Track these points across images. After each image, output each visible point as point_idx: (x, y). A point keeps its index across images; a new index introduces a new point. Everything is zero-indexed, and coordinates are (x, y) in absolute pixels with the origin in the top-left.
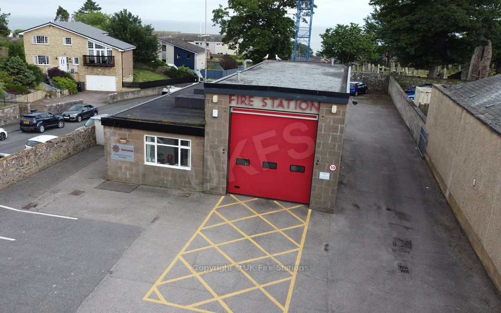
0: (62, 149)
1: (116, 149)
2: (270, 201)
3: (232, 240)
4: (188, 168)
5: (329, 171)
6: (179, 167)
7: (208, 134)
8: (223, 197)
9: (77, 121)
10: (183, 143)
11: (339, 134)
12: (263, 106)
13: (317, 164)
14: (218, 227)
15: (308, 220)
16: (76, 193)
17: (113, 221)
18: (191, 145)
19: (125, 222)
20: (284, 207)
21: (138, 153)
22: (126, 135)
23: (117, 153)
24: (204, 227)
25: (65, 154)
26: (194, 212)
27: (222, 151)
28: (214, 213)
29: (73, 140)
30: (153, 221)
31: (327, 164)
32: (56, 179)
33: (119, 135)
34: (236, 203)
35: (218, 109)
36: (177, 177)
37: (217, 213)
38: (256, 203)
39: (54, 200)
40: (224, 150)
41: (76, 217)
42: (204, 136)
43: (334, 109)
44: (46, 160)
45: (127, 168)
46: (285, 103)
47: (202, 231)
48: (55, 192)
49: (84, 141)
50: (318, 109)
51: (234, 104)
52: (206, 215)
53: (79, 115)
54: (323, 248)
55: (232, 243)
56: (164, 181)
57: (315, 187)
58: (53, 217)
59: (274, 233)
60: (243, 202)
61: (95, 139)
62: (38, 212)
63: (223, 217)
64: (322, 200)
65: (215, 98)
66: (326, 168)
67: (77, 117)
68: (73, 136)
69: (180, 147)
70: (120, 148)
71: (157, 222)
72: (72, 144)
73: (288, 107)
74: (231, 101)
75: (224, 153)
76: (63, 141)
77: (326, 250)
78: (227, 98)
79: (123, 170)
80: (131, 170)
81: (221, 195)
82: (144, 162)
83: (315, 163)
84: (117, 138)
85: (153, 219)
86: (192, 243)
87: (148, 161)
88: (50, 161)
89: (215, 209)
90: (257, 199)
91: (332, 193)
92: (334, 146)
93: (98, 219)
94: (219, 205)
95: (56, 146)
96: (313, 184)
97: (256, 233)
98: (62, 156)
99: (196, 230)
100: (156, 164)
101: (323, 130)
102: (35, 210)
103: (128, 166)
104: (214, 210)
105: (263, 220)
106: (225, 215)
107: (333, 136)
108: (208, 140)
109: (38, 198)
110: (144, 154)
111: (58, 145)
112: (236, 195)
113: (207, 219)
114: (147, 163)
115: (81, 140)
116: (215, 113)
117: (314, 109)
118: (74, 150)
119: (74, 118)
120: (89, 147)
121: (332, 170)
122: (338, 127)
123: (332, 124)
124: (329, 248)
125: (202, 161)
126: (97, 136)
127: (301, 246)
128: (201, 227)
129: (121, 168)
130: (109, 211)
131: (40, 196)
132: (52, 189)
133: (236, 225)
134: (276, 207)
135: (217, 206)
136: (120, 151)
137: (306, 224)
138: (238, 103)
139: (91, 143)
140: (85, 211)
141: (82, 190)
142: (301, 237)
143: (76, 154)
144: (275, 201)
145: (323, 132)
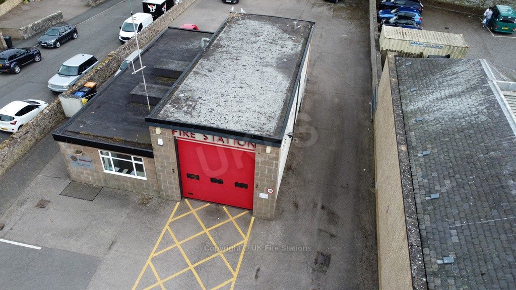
0: (27, 141)
1: (74, 158)
2: (220, 206)
3: (177, 272)
4: (145, 179)
5: (267, 192)
6: (136, 177)
7: (157, 157)
8: (178, 203)
9: (55, 47)
10: (135, 159)
11: (274, 167)
12: (204, 139)
13: (257, 187)
14: (167, 252)
15: (248, 234)
16: (42, 205)
17: (74, 250)
18: (143, 162)
19: (85, 250)
20: (230, 216)
21: (95, 163)
22: (80, 148)
23: (76, 162)
24: (155, 253)
25: (32, 143)
26: (149, 230)
27: (172, 171)
28: (167, 230)
29: (38, 125)
30: (110, 248)
31: (265, 188)
32: (23, 182)
33: (74, 148)
34: (188, 213)
35: (163, 138)
36: (136, 184)
37: (169, 230)
38: (207, 211)
39: (21, 218)
40: (173, 170)
41: (40, 246)
42: (153, 158)
43: (269, 149)
44: (11, 159)
45: (89, 174)
46: (225, 139)
47: (153, 259)
48: (22, 204)
49: (51, 120)
50: (254, 146)
51: (177, 134)
52: (159, 233)
53: (57, 41)
54: (254, 276)
55: (176, 277)
56: (124, 186)
57: (256, 202)
58: (18, 246)
59: (215, 257)
60: (195, 209)
61: (63, 113)
62: (4, 238)
63: (174, 237)
64: (263, 212)
65: (158, 130)
66: (265, 190)
67: (55, 43)
68: (37, 122)
69: (134, 162)
70: (77, 158)
71: (114, 248)
72: (38, 130)
73: (228, 143)
74: (173, 132)
75: (174, 172)
76: (27, 132)
77: (256, 276)
78: (170, 131)
79: (86, 175)
80: (92, 175)
81: (177, 201)
82: (103, 170)
83: (255, 186)
84: (73, 150)
85: (111, 243)
86: (141, 280)
87: (106, 169)
88: (16, 157)
89: (168, 223)
90: (208, 204)
91: (270, 208)
92: (271, 176)
93: (60, 248)
94: (173, 218)
95: (19, 140)
96: (254, 200)
97: (200, 260)
98: (28, 146)
99: (148, 258)
100: (114, 171)
101: (260, 163)
102: (2, 235)
103: (89, 172)
104: (167, 227)
105: (209, 239)
106: (177, 233)
107: (269, 169)
108: (157, 161)
109: (5, 215)
110: (101, 164)
111: (22, 138)
112: (190, 200)
113: (159, 241)
114: (106, 171)
115: (46, 122)
116: (160, 142)
117: (251, 145)
118: (41, 134)
119: (51, 45)
120: (58, 123)
121: (270, 192)
122: (273, 163)
123: (267, 160)
124: (260, 273)
125: (154, 174)
126: (64, 110)
127: (235, 274)
128: (152, 255)
129: (82, 173)
130: (70, 234)
131: (7, 212)
132: (18, 199)
133: (183, 249)
134: (223, 216)
135: (170, 220)
136: (78, 160)
137: (245, 240)
138: (180, 135)
139: (60, 118)
140: (48, 235)
141: (48, 199)
142: (238, 260)
143: (44, 137)
144: (224, 207)
145: (260, 165)
